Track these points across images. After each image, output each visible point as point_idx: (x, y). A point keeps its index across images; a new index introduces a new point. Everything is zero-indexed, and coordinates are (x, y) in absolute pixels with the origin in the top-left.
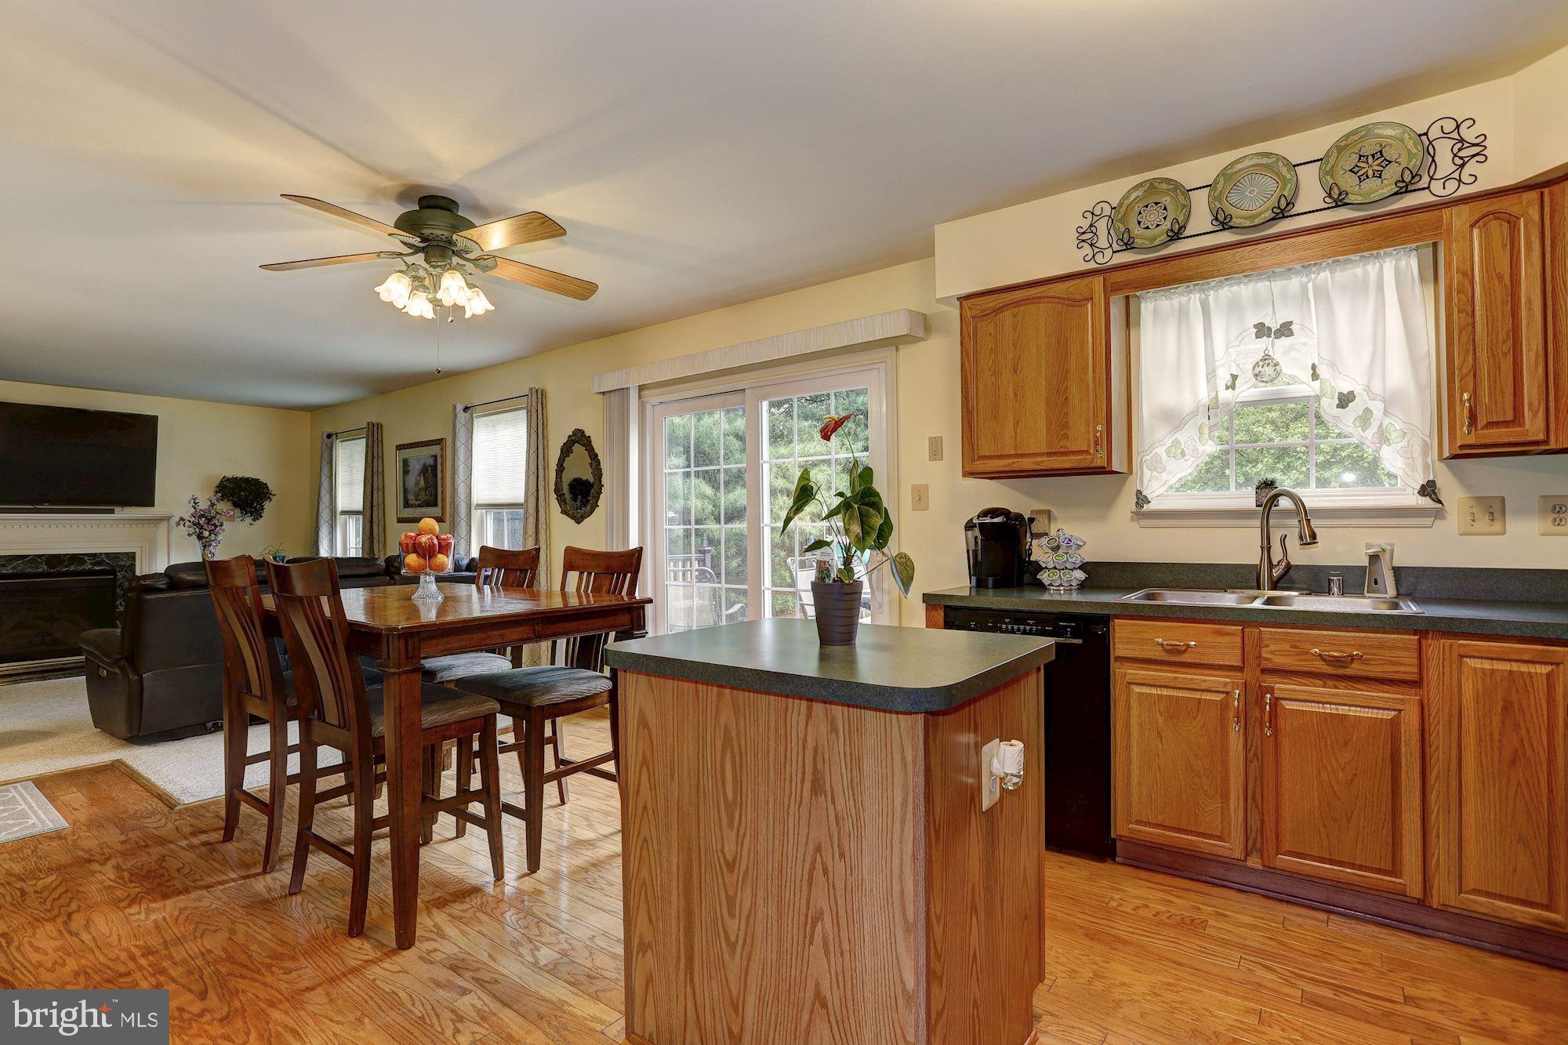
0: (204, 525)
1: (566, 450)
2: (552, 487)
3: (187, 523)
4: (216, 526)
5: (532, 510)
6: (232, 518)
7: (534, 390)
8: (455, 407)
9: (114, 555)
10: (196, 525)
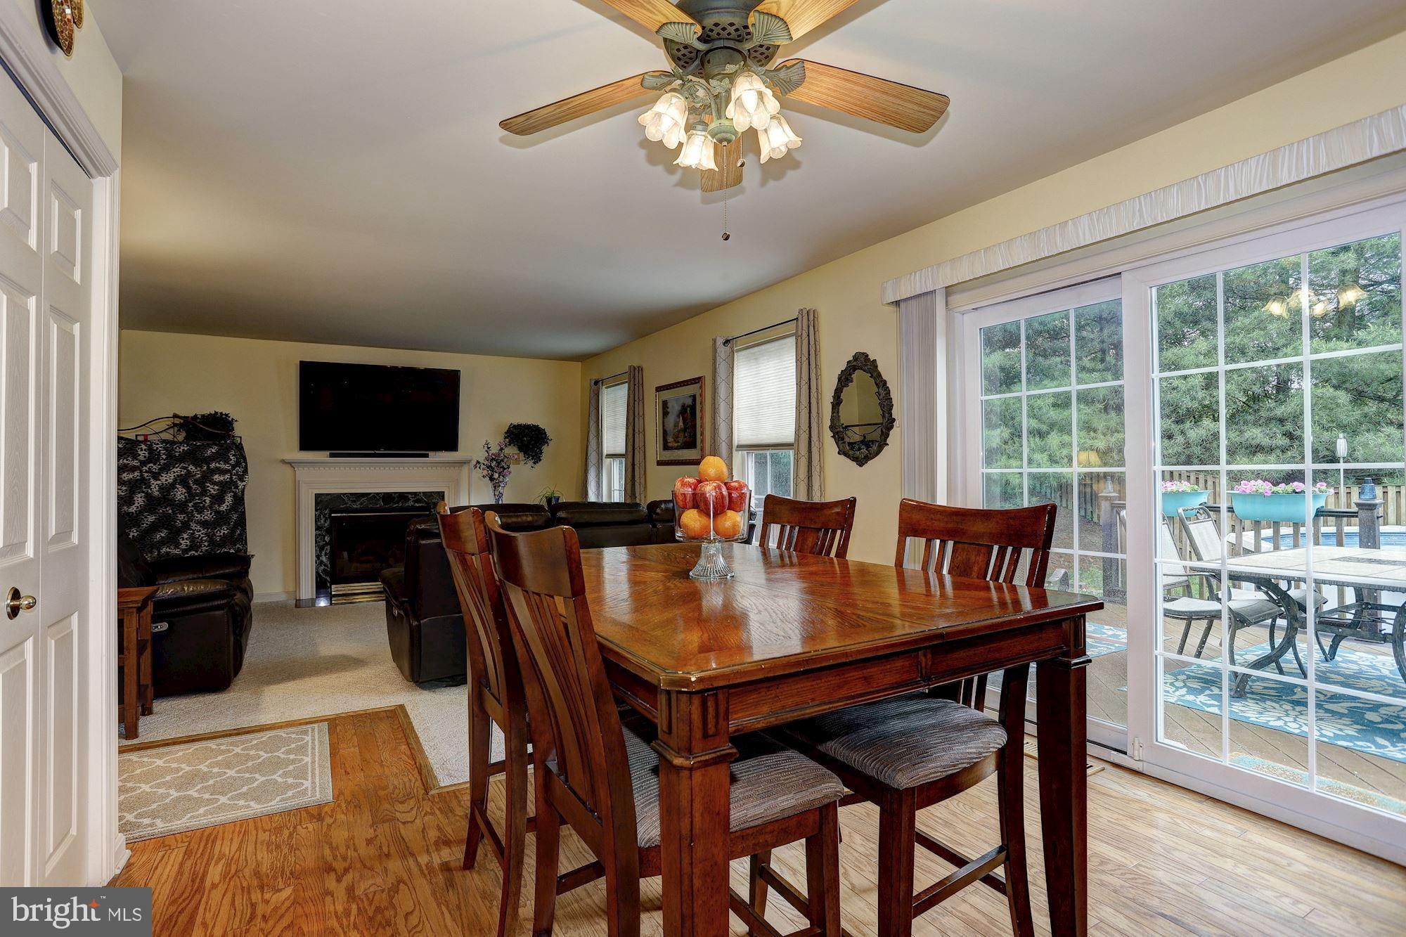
0: (496, 468)
1: (845, 379)
2: (827, 422)
3: (482, 466)
4: (504, 469)
5: (804, 451)
6: (517, 462)
7: (805, 312)
8: (715, 341)
9: (429, 495)
10: (489, 467)
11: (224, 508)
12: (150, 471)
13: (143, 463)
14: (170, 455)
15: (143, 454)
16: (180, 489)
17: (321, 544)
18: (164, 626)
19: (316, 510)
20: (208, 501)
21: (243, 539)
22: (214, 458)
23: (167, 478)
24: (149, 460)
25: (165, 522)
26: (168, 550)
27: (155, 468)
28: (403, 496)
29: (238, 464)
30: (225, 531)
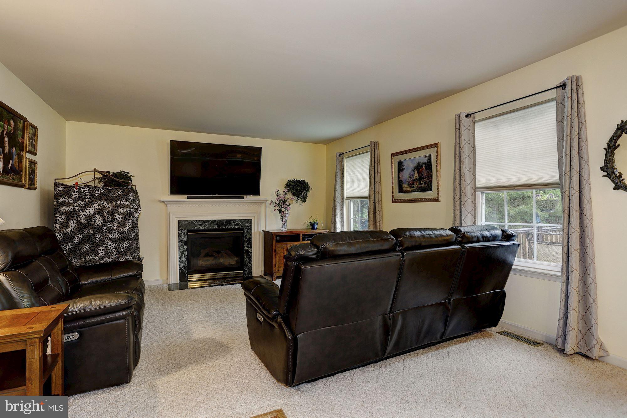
0: (282, 205)
3: (275, 204)
4: (288, 206)
6: (293, 202)
9: (243, 221)
10: (278, 205)
11: (125, 230)
12: (79, 206)
13: (75, 201)
14: (92, 196)
15: (75, 195)
16: (98, 218)
17: (182, 250)
18: (76, 335)
19: (179, 230)
20: (115, 226)
21: (137, 249)
22: (119, 198)
23: (90, 210)
24: (79, 198)
25: (88, 239)
26: (91, 257)
27: (83, 204)
28: (228, 222)
29: (134, 201)
30: (126, 244)
